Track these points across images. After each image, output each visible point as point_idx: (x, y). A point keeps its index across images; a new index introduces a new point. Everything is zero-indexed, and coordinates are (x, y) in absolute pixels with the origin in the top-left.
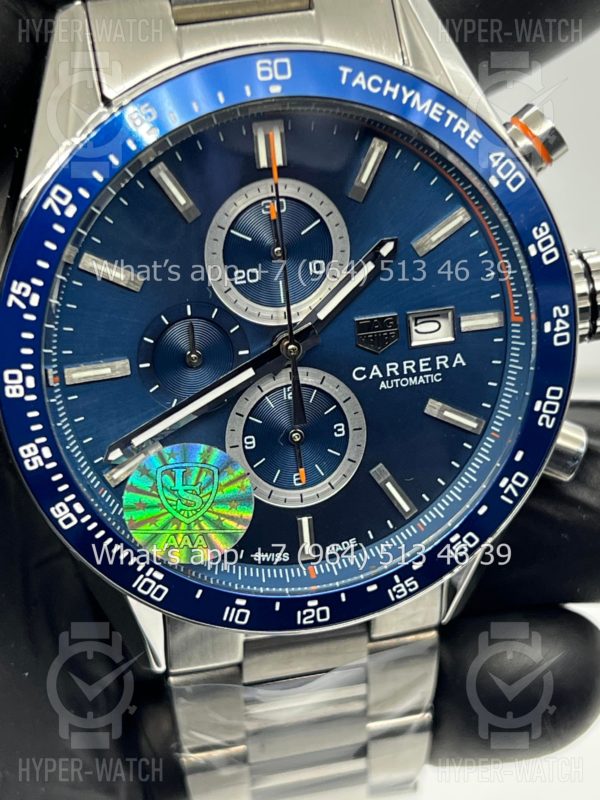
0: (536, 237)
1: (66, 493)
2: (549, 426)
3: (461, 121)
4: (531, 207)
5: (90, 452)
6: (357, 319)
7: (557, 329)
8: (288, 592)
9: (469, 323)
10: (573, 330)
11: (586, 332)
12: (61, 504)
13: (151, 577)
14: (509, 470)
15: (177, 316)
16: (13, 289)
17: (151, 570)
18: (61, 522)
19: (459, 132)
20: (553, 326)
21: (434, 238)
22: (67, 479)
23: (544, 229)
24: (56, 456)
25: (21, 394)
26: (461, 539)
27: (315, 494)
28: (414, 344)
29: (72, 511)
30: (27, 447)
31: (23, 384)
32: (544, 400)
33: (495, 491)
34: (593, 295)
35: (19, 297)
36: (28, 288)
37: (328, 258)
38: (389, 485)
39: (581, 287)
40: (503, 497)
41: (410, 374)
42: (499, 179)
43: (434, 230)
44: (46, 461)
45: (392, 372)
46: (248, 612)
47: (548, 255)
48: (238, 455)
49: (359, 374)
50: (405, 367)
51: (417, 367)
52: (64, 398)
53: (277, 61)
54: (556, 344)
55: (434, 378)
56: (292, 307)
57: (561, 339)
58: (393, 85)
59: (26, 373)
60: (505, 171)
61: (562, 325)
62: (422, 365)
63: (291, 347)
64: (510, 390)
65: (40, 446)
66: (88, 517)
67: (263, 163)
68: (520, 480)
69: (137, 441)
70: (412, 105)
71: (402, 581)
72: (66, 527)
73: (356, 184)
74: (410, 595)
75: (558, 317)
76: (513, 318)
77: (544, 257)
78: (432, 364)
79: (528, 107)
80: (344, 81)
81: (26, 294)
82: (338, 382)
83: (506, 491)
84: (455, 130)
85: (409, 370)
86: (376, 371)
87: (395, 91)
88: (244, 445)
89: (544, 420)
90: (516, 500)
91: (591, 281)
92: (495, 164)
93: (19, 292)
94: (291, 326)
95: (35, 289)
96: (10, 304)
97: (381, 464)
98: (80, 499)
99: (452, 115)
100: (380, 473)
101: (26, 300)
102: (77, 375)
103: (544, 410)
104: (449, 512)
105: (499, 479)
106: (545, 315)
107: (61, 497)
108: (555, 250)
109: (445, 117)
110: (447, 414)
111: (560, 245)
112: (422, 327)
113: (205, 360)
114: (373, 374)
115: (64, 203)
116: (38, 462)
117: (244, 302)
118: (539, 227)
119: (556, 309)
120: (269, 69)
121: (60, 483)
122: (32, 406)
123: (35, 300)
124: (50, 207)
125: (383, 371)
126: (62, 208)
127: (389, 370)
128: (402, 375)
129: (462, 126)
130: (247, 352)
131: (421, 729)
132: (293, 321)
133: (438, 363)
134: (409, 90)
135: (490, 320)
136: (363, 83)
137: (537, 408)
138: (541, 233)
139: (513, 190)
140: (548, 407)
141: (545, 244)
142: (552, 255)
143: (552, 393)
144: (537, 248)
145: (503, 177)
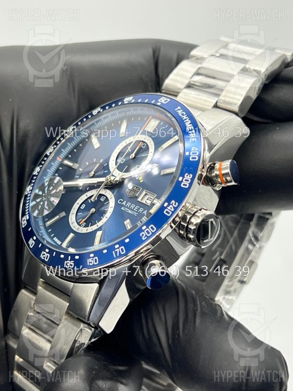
0: (185, 176)
2: (144, 239)
4: (191, 167)
7: (169, 208)
8: (45, 242)
10: (174, 213)
12: (30, 186)
22: (36, 179)
23: (190, 176)
26: (93, 258)
27: (82, 230)
29: (30, 189)
32: (147, 227)
38: (98, 238)
40: (114, 252)
41: (131, 209)
43: (169, 169)
44: (37, 173)
45: (127, 206)
46: (34, 244)
49: (120, 201)
50: (132, 206)
54: (165, 212)
55: (135, 214)
57: (167, 212)
60: (193, 153)
61: (171, 208)
62: (136, 208)
66: (30, 192)
68: (122, 250)
70: (186, 123)
71: (70, 260)
72: (26, 193)
75: (172, 204)
77: (183, 183)
78: (138, 209)
82: (114, 200)
83: (116, 251)
85: (132, 208)
86: (124, 203)
87: (185, 118)
88: (81, 205)
89: (143, 235)
92: (192, 150)
102: (65, 162)
103: (145, 231)
105: (116, 244)
107: (32, 184)
108: (188, 185)
110: (128, 224)
114: (123, 203)
118: (189, 174)
119: (173, 202)
121: (34, 180)
122: (47, 157)
124: (93, 113)
125: (126, 204)
128: (129, 208)
133: (140, 210)
134: (189, 120)
137: (143, 228)
138: (188, 177)
139: (191, 159)
140: (147, 232)
141: (186, 180)
142: (186, 185)
143: (152, 228)
144: (183, 179)
145: (191, 154)
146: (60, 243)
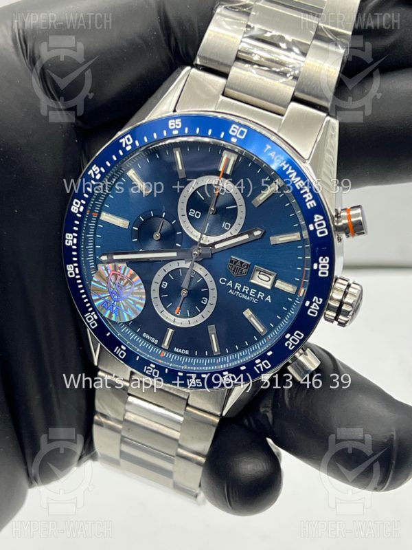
0: (320, 261)
1: (75, 262)
2: (290, 348)
3: (310, 194)
4: (324, 247)
5: (96, 252)
6: (232, 257)
7: (312, 307)
8: (147, 356)
9: (280, 285)
10: (321, 312)
11: (332, 318)
12: (71, 265)
13: (93, 316)
14: (263, 357)
15: (158, 215)
16: (93, 168)
17: (93, 313)
18: (69, 273)
19: (306, 198)
21: (281, 239)
22: (78, 256)
23: (326, 260)
24: (77, 245)
25: (76, 212)
27: (180, 322)
28: (252, 281)
29: (74, 270)
30: (70, 235)
31: (79, 208)
32: (292, 335)
34: (342, 303)
35: (94, 172)
36: (99, 170)
37: (232, 224)
38: (213, 336)
39: (336, 295)
40: (255, 368)
41: (244, 293)
42: (315, 227)
43: (281, 236)
44: (74, 245)
45: (237, 288)
46: (125, 354)
47: (323, 272)
48: (157, 287)
49: (223, 281)
50: (244, 289)
51: (249, 292)
52: (97, 224)
53: (242, 129)
54: (309, 313)
55: (255, 301)
57: (311, 312)
58: (286, 164)
59: (82, 204)
60: (319, 225)
61: (315, 307)
62: (251, 292)
64: (283, 324)
65: (74, 237)
66: (79, 277)
67: (221, 169)
69: (115, 257)
70: (290, 176)
72: (70, 276)
73: (257, 198)
75: (315, 302)
76: (299, 293)
77: (320, 272)
78: (256, 294)
79: (359, 207)
80: (265, 151)
81: (96, 172)
82: (212, 279)
84: (304, 196)
85: (245, 291)
86: (230, 283)
87: (286, 166)
88: (161, 284)
89: (288, 344)
91: (345, 294)
92: (316, 220)
93: (94, 170)
94: (200, 244)
95: (100, 172)
96: (89, 173)
97: (209, 326)
98: (79, 267)
100: (212, 330)
101: (95, 175)
102: (105, 217)
103: (290, 339)
104: (231, 361)
105: (257, 359)
107: (73, 262)
108: (327, 272)
110: (252, 319)
111: (331, 271)
112: (261, 276)
113: (161, 239)
115: (128, 143)
116: (70, 243)
117: (188, 224)
118: (324, 257)
119: (315, 298)
120: (236, 131)
121: (75, 256)
122: (78, 219)
123: (98, 177)
124: (122, 143)
125: (234, 285)
126: (126, 145)
127: (236, 286)
128: (241, 292)
129: (308, 196)
130: (180, 245)
132: (202, 242)
133: (259, 295)
134: (292, 169)
136: (273, 156)
137: (287, 337)
138: (324, 261)
139: (319, 235)
140: (293, 339)
141: (323, 267)
142: (325, 273)
143: (298, 334)
144: (318, 266)
145: (317, 228)
146: (156, 342)
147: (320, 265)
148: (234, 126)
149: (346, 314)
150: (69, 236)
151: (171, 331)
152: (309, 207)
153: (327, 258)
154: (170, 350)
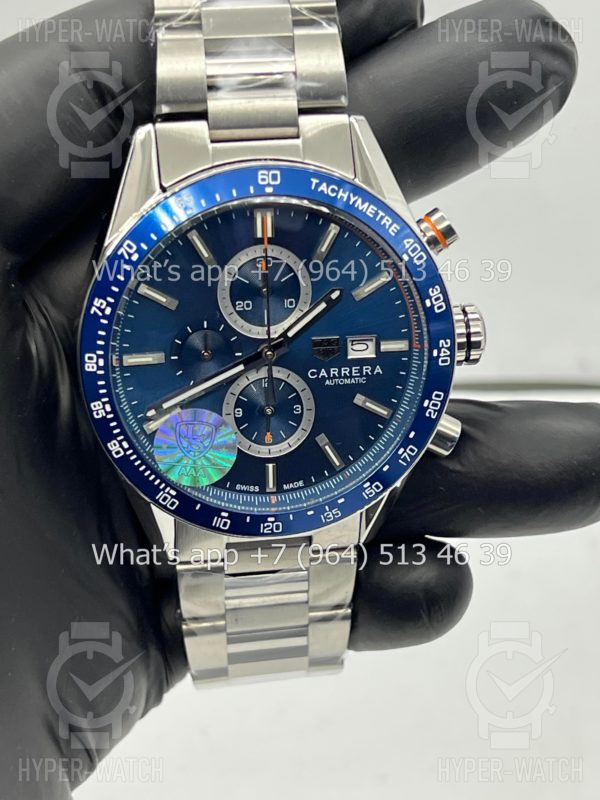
0: (431, 294)
1: (118, 435)
2: (434, 417)
3: (387, 218)
5: (135, 410)
6: (313, 338)
7: (442, 354)
8: (256, 511)
9: (387, 346)
10: (452, 356)
11: (463, 358)
12: (115, 441)
13: (168, 493)
14: (406, 442)
15: (198, 328)
16: (95, 303)
17: (168, 489)
18: (113, 453)
19: (385, 224)
20: (439, 352)
21: (367, 290)
22: (119, 426)
23: (437, 290)
24: (114, 411)
26: (370, 486)
27: (278, 450)
28: (349, 357)
29: (121, 446)
30: (96, 403)
31: (97, 363)
32: (431, 400)
33: (396, 456)
34: (469, 335)
35: (99, 308)
36: (105, 303)
37: (297, 299)
38: (327, 448)
39: (460, 329)
40: (401, 461)
41: (346, 377)
42: (409, 256)
44: (107, 413)
46: (229, 522)
47: (439, 306)
48: (231, 420)
49: (312, 374)
51: (350, 372)
52: (122, 374)
53: (272, 172)
54: (440, 364)
55: (362, 380)
56: (271, 328)
57: (443, 361)
58: (344, 192)
59: (99, 357)
60: (413, 251)
61: (445, 353)
63: (269, 353)
64: (409, 393)
65: (104, 403)
66: (131, 451)
67: (259, 235)
68: (412, 450)
69: (166, 406)
70: (356, 206)
71: (330, 510)
72: (116, 457)
73: (318, 251)
74: (335, 520)
75: (443, 347)
76: (414, 345)
77: (436, 307)
78: (361, 371)
79: (435, 210)
80: (313, 188)
81: (103, 307)
82: (298, 378)
83: (402, 457)
84: (382, 223)
86: (323, 373)
87: (346, 196)
88: (235, 414)
89: (430, 413)
90: (409, 464)
91: (468, 326)
92: (407, 246)
93: (98, 305)
94: (270, 340)
95: (109, 304)
96: (92, 312)
97: (323, 434)
98: (127, 439)
99: (381, 213)
100: (322, 439)
101: (103, 311)
102: (131, 360)
103: (431, 406)
104: (365, 468)
105: (398, 449)
106: (434, 344)
107: (115, 437)
108: (443, 304)
109: (376, 214)
110: (368, 404)
111: (446, 300)
112: (355, 347)
113: (213, 357)
114: (321, 374)
115: (131, 251)
116: (102, 413)
117: (241, 322)
118: (433, 287)
119: (442, 341)
120: (266, 177)
121: (115, 428)
122: (100, 377)
123: (108, 311)
124: (122, 254)
125: (328, 373)
126: (130, 255)
128: (340, 377)
129: (387, 221)
130: (240, 354)
131: (344, 618)
132: (272, 337)
133: (365, 371)
134: (354, 196)
135: (400, 346)
136: (325, 190)
137: (426, 404)
138: (435, 292)
139: (418, 263)
140: (433, 405)
141: (437, 299)
142: (441, 307)
143: (436, 396)
144: (431, 302)
145: (412, 255)
146: (257, 489)
147: (433, 299)
148: (260, 172)
149: (477, 345)
150: (96, 406)
151: (271, 466)
152: (393, 234)
153: (437, 287)
154: (279, 490)
